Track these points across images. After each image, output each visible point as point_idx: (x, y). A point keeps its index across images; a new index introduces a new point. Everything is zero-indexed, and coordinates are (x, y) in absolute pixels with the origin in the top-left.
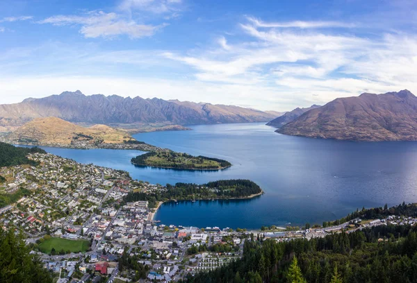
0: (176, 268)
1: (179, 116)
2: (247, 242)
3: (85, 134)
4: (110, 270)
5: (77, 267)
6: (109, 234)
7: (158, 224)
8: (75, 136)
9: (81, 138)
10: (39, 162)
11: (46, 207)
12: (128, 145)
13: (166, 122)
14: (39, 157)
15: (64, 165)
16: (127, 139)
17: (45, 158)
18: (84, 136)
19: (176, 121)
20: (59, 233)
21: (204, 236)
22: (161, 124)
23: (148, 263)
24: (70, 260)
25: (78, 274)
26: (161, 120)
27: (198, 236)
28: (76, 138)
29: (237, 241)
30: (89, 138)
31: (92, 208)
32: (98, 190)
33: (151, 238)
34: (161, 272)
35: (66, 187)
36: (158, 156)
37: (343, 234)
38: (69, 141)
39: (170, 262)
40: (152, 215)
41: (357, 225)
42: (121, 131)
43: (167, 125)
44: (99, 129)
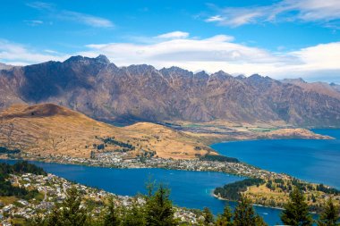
1: (304, 113)
3: (117, 139)
8: (99, 142)
9: (110, 147)
10: (36, 191)
12: (205, 163)
13: (276, 123)
14: (34, 182)
15: (86, 197)
16: (203, 152)
17: (47, 184)
18: (117, 143)
19: (298, 121)
22: (266, 125)
26: (266, 118)
28: (101, 147)
30: (128, 147)
36: (269, 186)
38: (87, 152)
42: (189, 137)
43: (278, 128)
44: (144, 131)
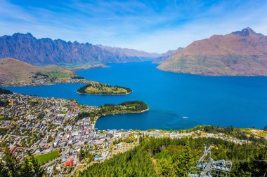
0: (108, 152)
2: (141, 137)
3: (42, 73)
4: (75, 162)
5: (54, 168)
6: (70, 142)
7: (96, 130)
8: (34, 75)
9: (39, 77)
10: (8, 102)
11: (23, 137)
12: (74, 80)
13: (95, 62)
14: (7, 97)
15: (31, 101)
16: (73, 76)
17: (13, 98)
18: (41, 75)
19: (101, 61)
20: (38, 151)
21: (120, 134)
23: (94, 152)
24: (49, 166)
25: (56, 172)
27: (117, 134)
28: (35, 77)
29: (136, 137)
30: (46, 76)
31: (57, 129)
32: (59, 115)
33: (94, 139)
34: (100, 156)
35: (36, 117)
36: (93, 87)
37: (191, 139)
38: (30, 80)
39: (105, 150)
40: (93, 125)
41: (199, 135)
43: (96, 64)
